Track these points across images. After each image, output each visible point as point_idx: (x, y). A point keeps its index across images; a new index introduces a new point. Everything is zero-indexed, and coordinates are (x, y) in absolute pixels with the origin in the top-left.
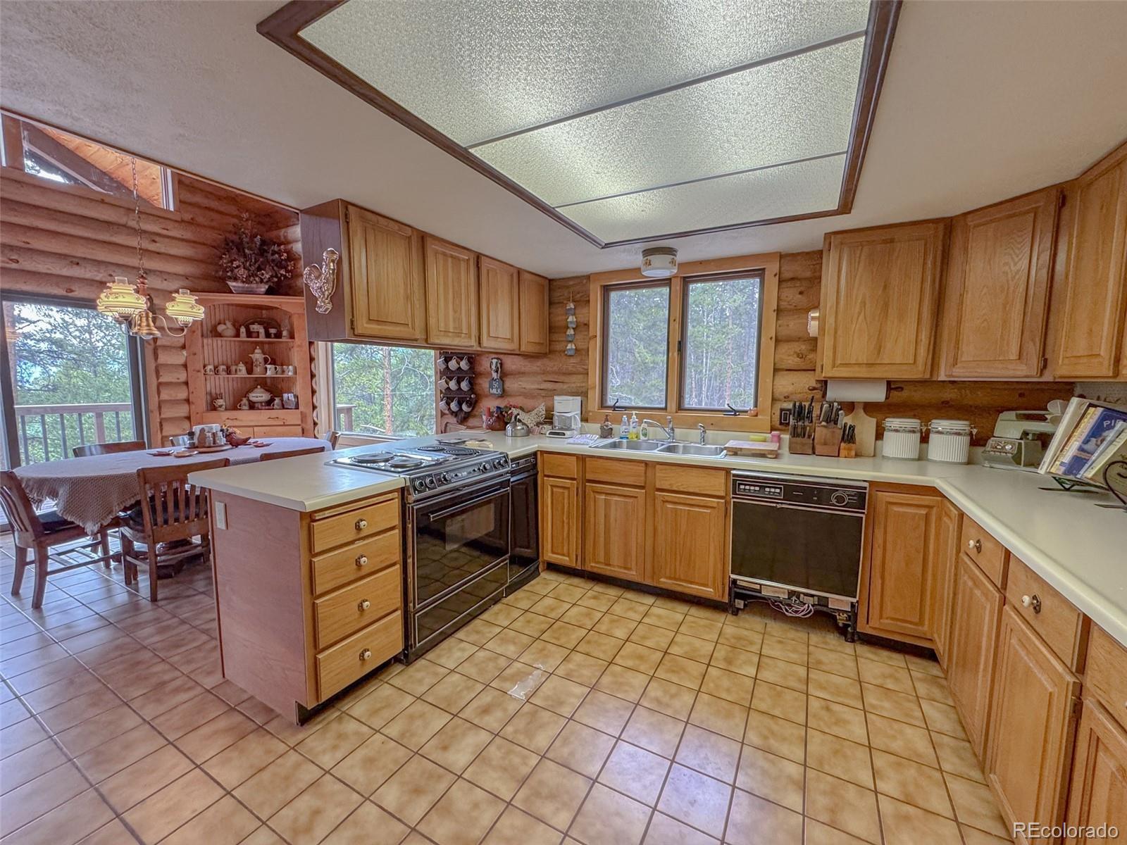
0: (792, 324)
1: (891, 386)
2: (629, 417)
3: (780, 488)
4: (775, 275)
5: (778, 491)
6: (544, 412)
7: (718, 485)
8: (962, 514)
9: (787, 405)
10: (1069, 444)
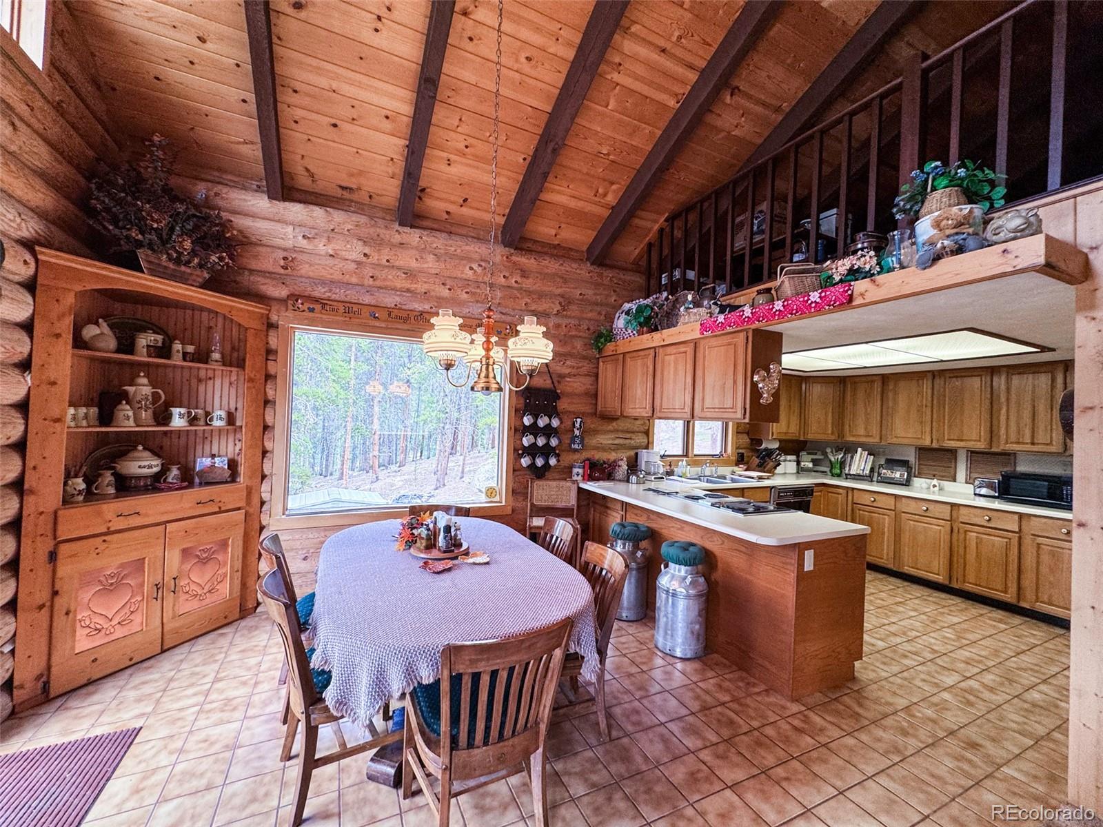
3: (792, 492)
5: (791, 494)
8: (853, 489)
9: (741, 451)
10: (860, 463)
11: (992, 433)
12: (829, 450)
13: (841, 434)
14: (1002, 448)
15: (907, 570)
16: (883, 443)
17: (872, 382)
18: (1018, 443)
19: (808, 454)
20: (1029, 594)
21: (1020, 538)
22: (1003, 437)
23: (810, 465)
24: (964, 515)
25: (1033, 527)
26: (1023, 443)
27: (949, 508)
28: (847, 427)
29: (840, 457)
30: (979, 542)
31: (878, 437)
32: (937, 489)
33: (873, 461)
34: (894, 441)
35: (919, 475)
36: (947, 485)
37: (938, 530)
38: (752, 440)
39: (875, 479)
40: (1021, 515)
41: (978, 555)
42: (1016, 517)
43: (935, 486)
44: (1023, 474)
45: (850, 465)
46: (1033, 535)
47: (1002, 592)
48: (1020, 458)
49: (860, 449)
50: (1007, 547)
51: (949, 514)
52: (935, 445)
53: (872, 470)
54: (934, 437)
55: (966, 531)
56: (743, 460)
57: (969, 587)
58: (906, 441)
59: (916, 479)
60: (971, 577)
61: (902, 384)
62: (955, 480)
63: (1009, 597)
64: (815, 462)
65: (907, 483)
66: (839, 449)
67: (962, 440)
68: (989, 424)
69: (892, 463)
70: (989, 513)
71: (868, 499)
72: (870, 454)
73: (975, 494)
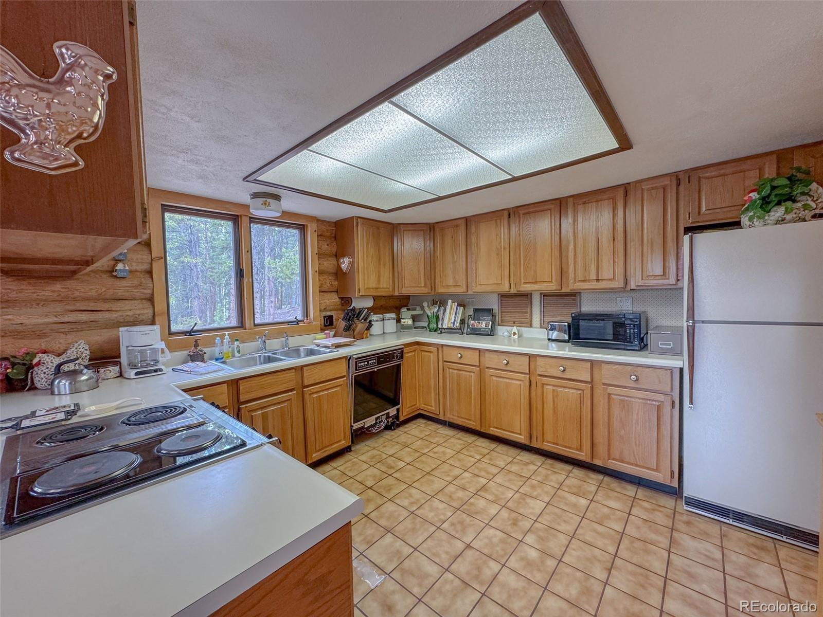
0: (325, 263)
1: (375, 298)
2: (222, 337)
3: (375, 359)
4: (315, 231)
5: (374, 361)
6: (88, 352)
7: (342, 369)
8: (443, 346)
9: (328, 314)
10: (451, 316)
11: (562, 273)
12: (425, 304)
13: (433, 287)
14: (571, 287)
15: (493, 431)
16: (469, 293)
17: (457, 226)
18: (585, 281)
19: (408, 309)
20: (601, 449)
21: (592, 387)
22: (571, 275)
23: (410, 322)
24: (541, 367)
25: (605, 375)
26: (589, 281)
27: (526, 359)
28: (438, 279)
29: (436, 310)
30: (555, 395)
31: (465, 287)
32: (516, 336)
33: (463, 313)
34: (479, 289)
35: (502, 324)
36: (525, 331)
37: (517, 384)
38: (342, 299)
39: (465, 331)
40: (592, 363)
41: (555, 408)
42: (589, 364)
43: (514, 334)
44: (587, 315)
45: (443, 319)
46: (604, 384)
47: (577, 450)
48: (585, 298)
49: (450, 301)
50: (581, 398)
51: (527, 368)
52: (513, 291)
53: (463, 322)
54: (512, 282)
55: (543, 384)
56: (331, 323)
57: (548, 446)
58: (489, 288)
59: (499, 327)
60: (549, 436)
61: (483, 227)
62: (531, 326)
63: (583, 456)
64: (415, 318)
65: (491, 333)
66: (434, 303)
67: (536, 282)
68: (559, 263)
69: (480, 312)
70: (565, 363)
71: (455, 356)
72: (459, 305)
73: (549, 339)
